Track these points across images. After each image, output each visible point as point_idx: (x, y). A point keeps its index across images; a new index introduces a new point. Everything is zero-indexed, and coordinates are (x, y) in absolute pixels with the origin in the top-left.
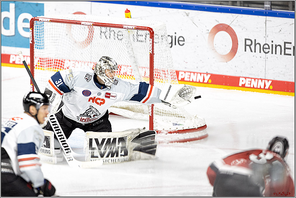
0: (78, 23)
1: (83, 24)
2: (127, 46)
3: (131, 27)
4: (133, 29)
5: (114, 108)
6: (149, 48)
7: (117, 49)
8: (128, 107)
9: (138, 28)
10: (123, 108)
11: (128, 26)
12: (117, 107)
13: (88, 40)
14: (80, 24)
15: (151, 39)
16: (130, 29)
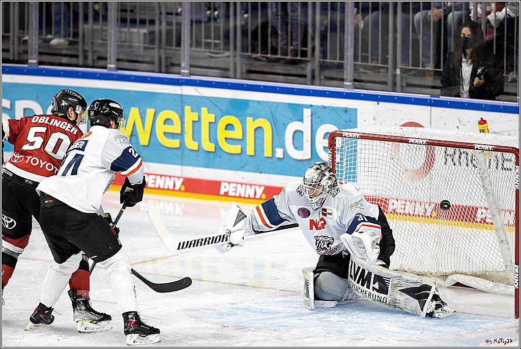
0: (405, 141)
1: (411, 143)
2: (483, 178)
3: (487, 147)
4: (489, 150)
5: (462, 275)
6: (514, 181)
7: (466, 183)
8: (484, 273)
9: (497, 149)
10: (477, 276)
11: (482, 146)
12: (467, 275)
13: (424, 168)
14: (407, 142)
15: (517, 167)
16: (485, 150)
